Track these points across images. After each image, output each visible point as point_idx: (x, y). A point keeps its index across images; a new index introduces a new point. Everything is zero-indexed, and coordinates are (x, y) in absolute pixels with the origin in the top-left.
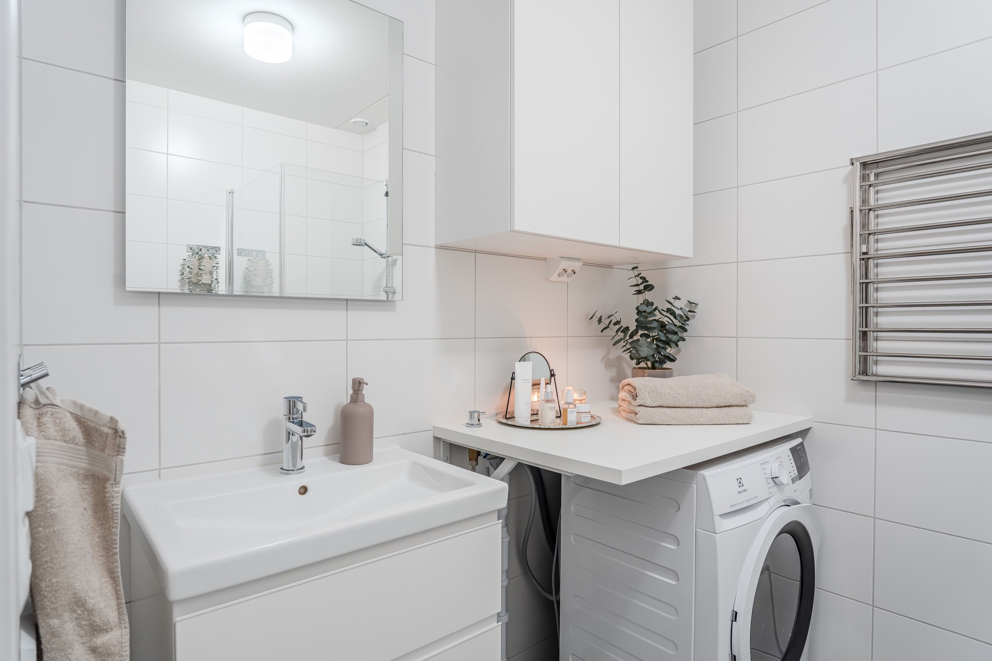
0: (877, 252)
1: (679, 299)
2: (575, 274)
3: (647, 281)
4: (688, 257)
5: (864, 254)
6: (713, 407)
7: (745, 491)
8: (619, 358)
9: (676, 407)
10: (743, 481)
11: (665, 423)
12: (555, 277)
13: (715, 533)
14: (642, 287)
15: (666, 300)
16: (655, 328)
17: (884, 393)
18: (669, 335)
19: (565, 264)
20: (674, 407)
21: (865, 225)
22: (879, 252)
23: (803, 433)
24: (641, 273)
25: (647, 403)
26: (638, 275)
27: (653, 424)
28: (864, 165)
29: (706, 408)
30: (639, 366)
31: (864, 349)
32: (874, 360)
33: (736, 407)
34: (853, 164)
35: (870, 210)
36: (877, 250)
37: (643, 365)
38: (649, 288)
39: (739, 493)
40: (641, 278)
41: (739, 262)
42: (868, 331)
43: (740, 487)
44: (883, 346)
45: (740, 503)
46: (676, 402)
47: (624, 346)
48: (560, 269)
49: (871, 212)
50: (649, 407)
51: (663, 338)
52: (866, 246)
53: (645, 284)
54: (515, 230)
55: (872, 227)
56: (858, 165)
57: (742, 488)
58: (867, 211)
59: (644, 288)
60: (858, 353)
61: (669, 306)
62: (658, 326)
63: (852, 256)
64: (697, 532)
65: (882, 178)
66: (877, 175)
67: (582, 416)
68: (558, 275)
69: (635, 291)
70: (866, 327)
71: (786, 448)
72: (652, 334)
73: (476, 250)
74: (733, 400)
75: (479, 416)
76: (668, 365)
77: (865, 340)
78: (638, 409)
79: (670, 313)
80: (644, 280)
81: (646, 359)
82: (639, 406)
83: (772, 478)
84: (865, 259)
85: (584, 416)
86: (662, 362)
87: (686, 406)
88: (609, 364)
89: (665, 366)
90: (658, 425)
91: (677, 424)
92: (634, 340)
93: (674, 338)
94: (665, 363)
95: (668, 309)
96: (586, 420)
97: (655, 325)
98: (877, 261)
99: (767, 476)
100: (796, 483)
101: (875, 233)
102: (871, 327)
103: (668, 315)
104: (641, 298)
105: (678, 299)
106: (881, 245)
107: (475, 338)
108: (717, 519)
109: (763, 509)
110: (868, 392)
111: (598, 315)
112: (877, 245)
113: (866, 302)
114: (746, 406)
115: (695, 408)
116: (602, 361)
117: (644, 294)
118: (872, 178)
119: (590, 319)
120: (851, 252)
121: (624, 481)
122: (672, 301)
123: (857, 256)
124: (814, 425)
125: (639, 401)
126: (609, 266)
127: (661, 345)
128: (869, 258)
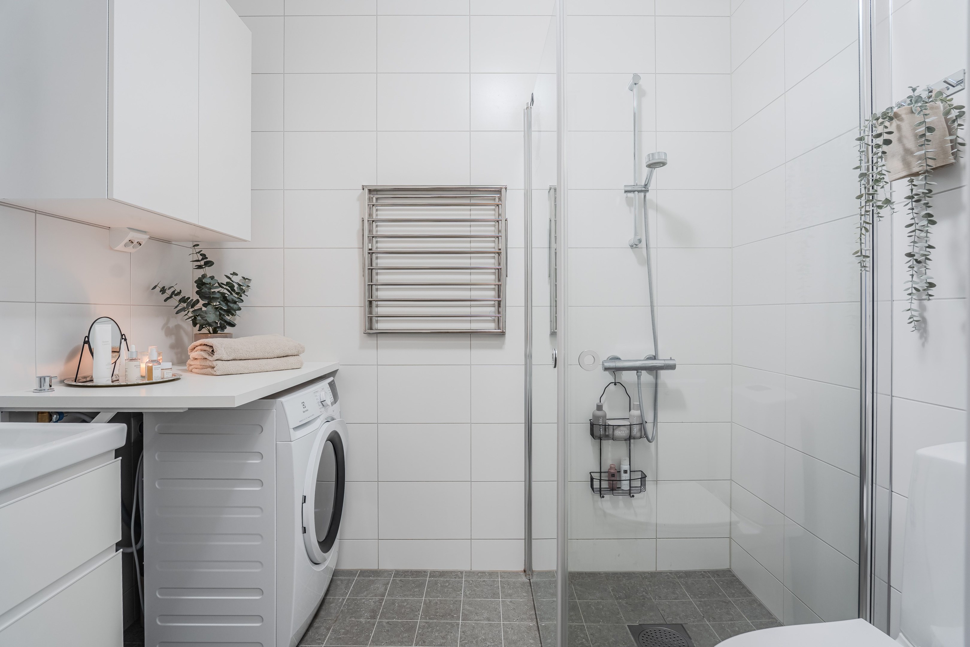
0: (377, 249)
1: (237, 275)
2: (140, 245)
3: (207, 258)
4: (247, 240)
5: (370, 250)
6: (275, 358)
7: (307, 410)
8: (178, 327)
9: (247, 360)
10: (306, 404)
11: (239, 373)
12: (120, 247)
13: (291, 441)
14: (202, 263)
15: (225, 275)
16: (218, 298)
17: (383, 341)
18: (231, 304)
19: (132, 235)
20: (245, 360)
21: (370, 231)
22: (378, 249)
23: (333, 374)
24: (202, 251)
25: (223, 357)
26: (199, 252)
27: (229, 375)
28: (370, 191)
29: (270, 359)
30: (201, 332)
31: (371, 312)
32: (376, 320)
33: (291, 357)
34: (364, 189)
35: (373, 221)
36: (377, 248)
37: (204, 331)
38: (209, 264)
39: (304, 412)
40: (201, 255)
41: (285, 248)
42: (372, 301)
43: (304, 408)
44: (381, 311)
45: (305, 419)
46: (247, 355)
47: (186, 315)
48: (126, 240)
49: (374, 223)
50: (225, 361)
51: (225, 308)
52: (371, 244)
53: (205, 260)
54: (114, 199)
55: (374, 233)
56: (366, 191)
57: (305, 409)
58: (371, 222)
59: (204, 264)
60: (367, 315)
61: (229, 280)
62: (220, 297)
63: (363, 251)
64: (277, 444)
65: (381, 202)
66: (377, 199)
67: (165, 372)
68: (125, 245)
69: (196, 266)
70: (371, 298)
71: (325, 384)
72: (213, 304)
73: (36, 211)
74: (289, 351)
75: (51, 381)
76: (228, 329)
77: (371, 307)
78: (215, 363)
79: (229, 287)
80: (204, 256)
81: (210, 325)
82: (216, 360)
83: (321, 402)
84: (371, 253)
85: (167, 372)
86: (223, 328)
87: (255, 358)
88: (169, 332)
89: (226, 331)
90: (233, 374)
91: (249, 372)
92: (195, 310)
93: (235, 306)
94: (226, 328)
95: (227, 283)
96: (168, 375)
97: (218, 295)
98: (377, 255)
99: (318, 401)
100: (334, 406)
101: (376, 237)
102: (374, 298)
103: (227, 288)
104: (200, 272)
105: (235, 275)
106: (379, 245)
107: (36, 302)
108: (292, 431)
109: (318, 422)
110: (372, 341)
111: (161, 286)
112: (377, 245)
113: (371, 282)
114: (298, 355)
115: (262, 359)
116: (162, 329)
117: (204, 269)
118: (374, 199)
119: (153, 289)
120: (363, 248)
121: (237, 404)
122: (231, 276)
123: (366, 251)
124: (340, 368)
125: (216, 356)
126: (167, 241)
127: (223, 313)
128: (373, 253)
